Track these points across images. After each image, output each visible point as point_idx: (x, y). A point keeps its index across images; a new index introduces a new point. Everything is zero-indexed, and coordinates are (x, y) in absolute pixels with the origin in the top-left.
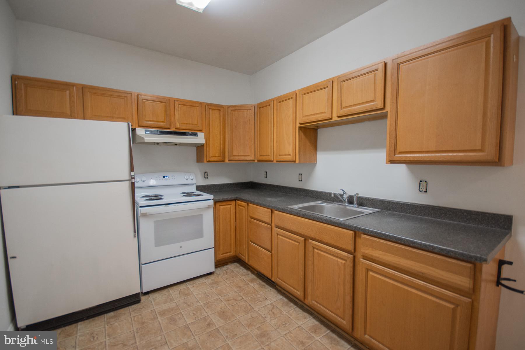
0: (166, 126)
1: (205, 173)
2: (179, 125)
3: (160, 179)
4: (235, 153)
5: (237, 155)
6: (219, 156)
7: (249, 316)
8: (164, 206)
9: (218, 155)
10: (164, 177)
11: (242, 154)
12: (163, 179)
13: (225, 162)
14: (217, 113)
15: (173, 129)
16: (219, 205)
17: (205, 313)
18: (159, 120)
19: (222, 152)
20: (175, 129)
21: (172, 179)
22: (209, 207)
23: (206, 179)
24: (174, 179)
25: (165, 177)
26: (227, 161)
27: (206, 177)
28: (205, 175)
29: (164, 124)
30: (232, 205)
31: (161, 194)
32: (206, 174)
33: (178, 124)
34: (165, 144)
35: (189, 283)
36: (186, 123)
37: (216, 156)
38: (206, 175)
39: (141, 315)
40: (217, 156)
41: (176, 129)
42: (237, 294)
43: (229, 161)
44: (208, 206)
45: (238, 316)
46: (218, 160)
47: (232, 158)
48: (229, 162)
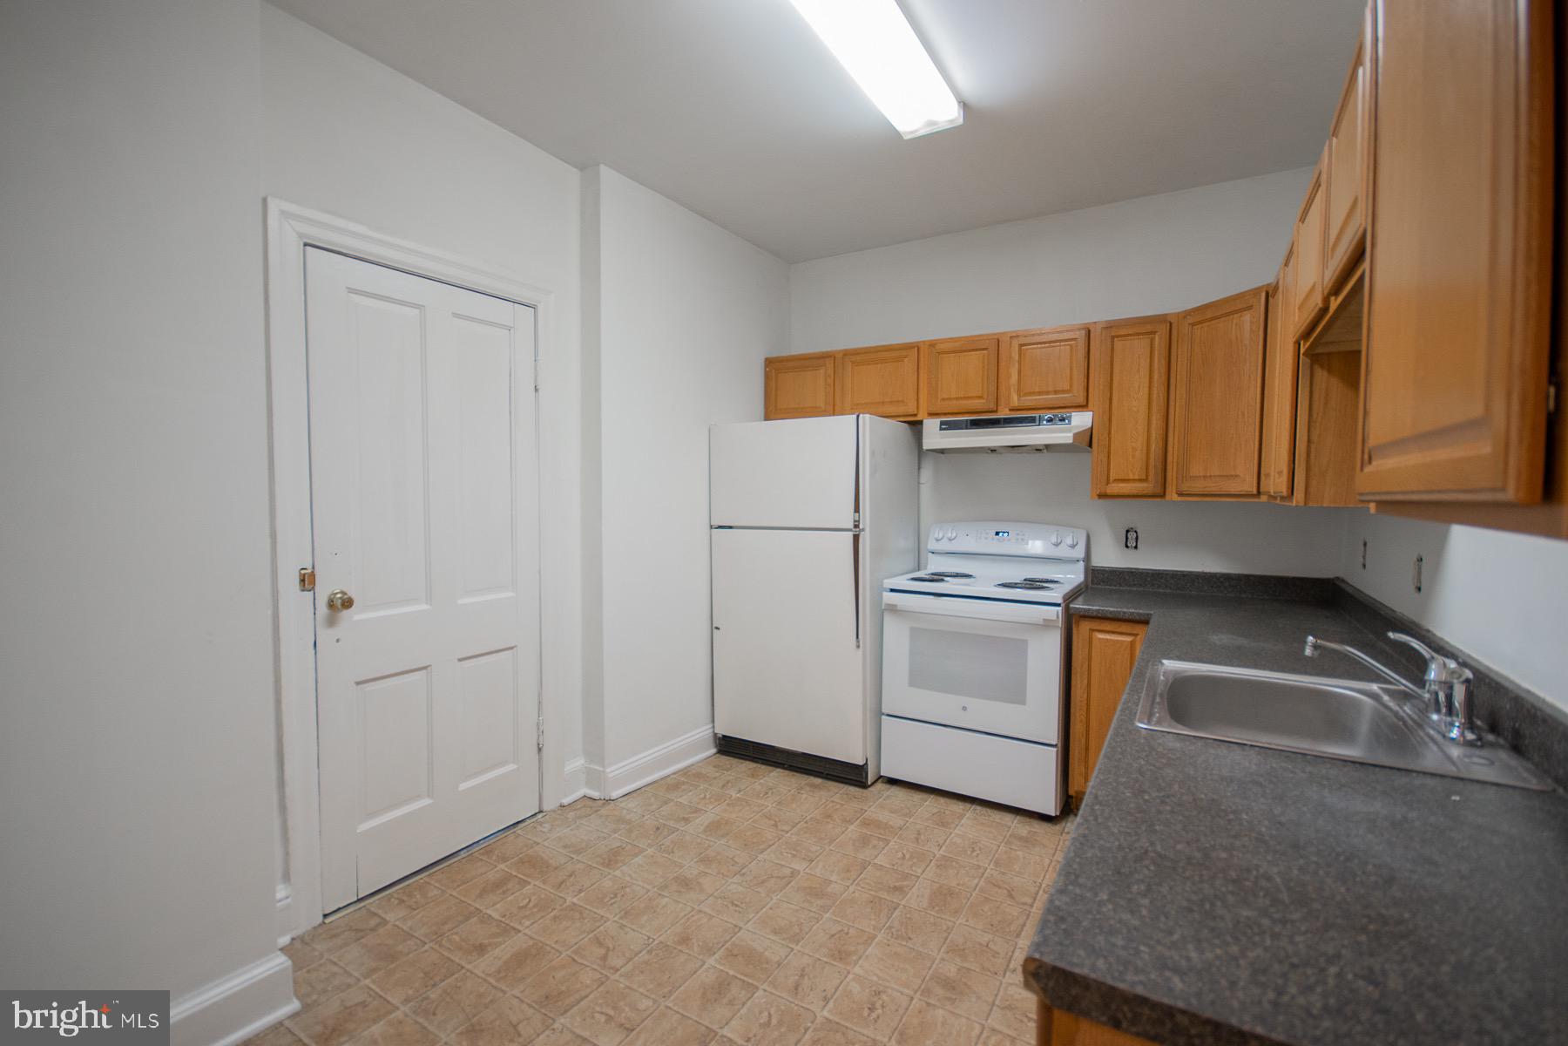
0: (986, 407)
1: (1127, 531)
2: (1019, 399)
3: (986, 538)
4: (1196, 470)
5: (1201, 474)
6: (1141, 480)
7: (986, 938)
8: (931, 597)
9: (1136, 477)
10: (997, 533)
11: (1217, 473)
12: (993, 539)
13: (1167, 499)
14: (1140, 346)
15: (1003, 413)
16: (1088, 628)
17: (920, 871)
18: (970, 395)
19: (1155, 466)
20: (1008, 412)
21: (1017, 539)
22: (1047, 625)
23: (1131, 552)
24: (1022, 539)
25: (1001, 534)
26: (1172, 495)
27: (1132, 543)
28: (1127, 538)
29: (982, 401)
30: (1139, 637)
31: (971, 574)
32: (1132, 535)
33: (1015, 397)
34: (1010, 449)
35: (979, 808)
36: (1037, 390)
37: (1131, 478)
38: (1130, 539)
39: (842, 805)
40: (1134, 480)
41: (1010, 410)
42: (1033, 890)
43: (1180, 494)
44: (1045, 620)
45: (965, 919)
46: (1135, 492)
47: (1185, 488)
48: (1180, 499)
